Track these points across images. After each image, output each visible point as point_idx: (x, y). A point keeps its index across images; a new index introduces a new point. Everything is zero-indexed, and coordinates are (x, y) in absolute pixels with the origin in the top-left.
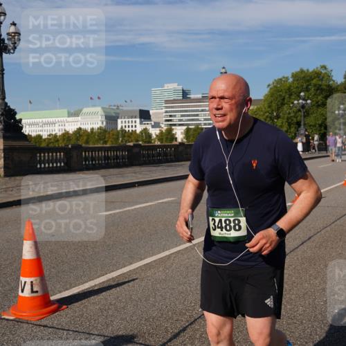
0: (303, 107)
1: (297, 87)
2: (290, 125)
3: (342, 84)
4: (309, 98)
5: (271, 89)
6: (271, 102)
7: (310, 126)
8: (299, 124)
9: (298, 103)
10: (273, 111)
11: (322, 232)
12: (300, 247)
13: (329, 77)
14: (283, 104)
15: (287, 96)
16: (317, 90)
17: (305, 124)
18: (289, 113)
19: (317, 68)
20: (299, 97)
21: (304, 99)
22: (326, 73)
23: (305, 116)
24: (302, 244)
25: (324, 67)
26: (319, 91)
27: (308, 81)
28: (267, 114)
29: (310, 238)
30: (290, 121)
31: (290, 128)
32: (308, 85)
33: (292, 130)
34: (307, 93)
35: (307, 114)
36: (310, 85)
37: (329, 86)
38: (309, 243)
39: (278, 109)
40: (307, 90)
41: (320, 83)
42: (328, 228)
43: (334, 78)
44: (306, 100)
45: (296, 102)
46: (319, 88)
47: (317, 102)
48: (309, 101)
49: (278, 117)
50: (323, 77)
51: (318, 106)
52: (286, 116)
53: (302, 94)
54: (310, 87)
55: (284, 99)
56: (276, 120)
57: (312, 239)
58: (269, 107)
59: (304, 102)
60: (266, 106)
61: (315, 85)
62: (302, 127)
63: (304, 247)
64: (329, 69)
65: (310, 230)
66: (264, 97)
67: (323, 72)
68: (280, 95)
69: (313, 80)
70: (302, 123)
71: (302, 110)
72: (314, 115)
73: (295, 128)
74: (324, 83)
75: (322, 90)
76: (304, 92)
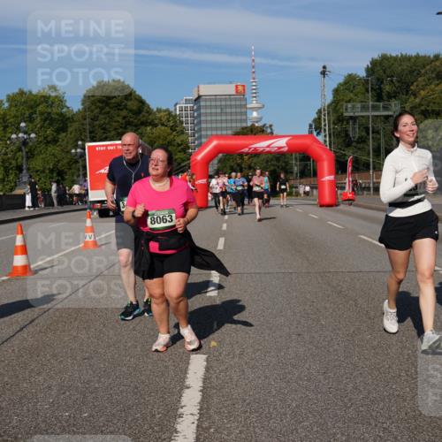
0: (25, 143)
1: (15, 116)
2: (6, 170)
3: (79, 112)
4: (32, 132)
7: (37, 171)
8: (20, 169)
9: (17, 138)
12: (18, 335)
13: (60, 101)
16: (45, 120)
17: (28, 169)
18: (6, 154)
19: (44, 89)
20: (18, 130)
21: (25, 133)
22: (56, 97)
23: (28, 158)
24: (21, 329)
25: (53, 88)
26: (48, 122)
27: (32, 107)
29: (33, 321)
30: (7, 164)
31: (7, 175)
32: (32, 113)
33: (11, 178)
34: (30, 125)
35: (31, 155)
36: (35, 112)
37: (61, 115)
38: (30, 328)
40: (30, 120)
41: (49, 110)
43: (68, 104)
44: (29, 135)
45: (14, 136)
46: (48, 119)
47: (45, 138)
48: (33, 135)
50: (53, 103)
51: (48, 142)
53: (23, 125)
54: (34, 116)
57: (36, 321)
59: (25, 136)
61: (42, 114)
62: (25, 171)
63: (25, 334)
64: (61, 91)
67: (53, 94)
69: (38, 105)
70: (24, 166)
71: (23, 148)
72: (41, 156)
73: (16, 175)
74: (54, 110)
75: (52, 121)
76: (25, 122)
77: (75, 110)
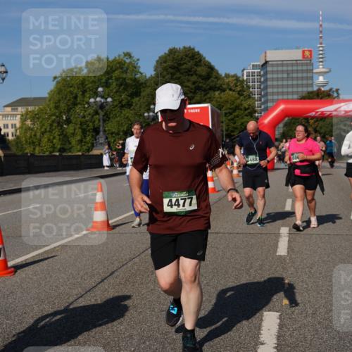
0: (102, 106)
1: (93, 82)
2: (84, 132)
3: (151, 78)
4: (109, 96)
5: (58, 83)
6: (59, 101)
7: (112, 133)
8: (96, 131)
9: (95, 102)
10: (61, 113)
11: (129, 265)
12: (99, 286)
13: (134, 68)
14: (75, 104)
15: (81, 93)
16: (121, 85)
17: (105, 131)
18: (84, 117)
19: (119, 56)
20: (96, 94)
21: (102, 97)
22: (130, 63)
23: (104, 121)
24: (103, 281)
25: (128, 55)
26: (123, 87)
28: (54, 117)
29: (113, 273)
30: (85, 127)
31: (85, 137)
32: (108, 79)
33: (88, 139)
34: (107, 90)
35: (107, 118)
36: (111, 78)
37: (135, 80)
38: (111, 280)
39: (69, 110)
40: (107, 85)
41: (124, 76)
42: (137, 260)
43: (141, 70)
44: (106, 99)
45: (92, 100)
46: (123, 84)
47: (120, 102)
48: (109, 100)
49: (68, 121)
50: (127, 69)
51: (122, 106)
52: (79, 120)
53: (100, 89)
54: (110, 81)
55: (76, 97)
56: (65, 126)
57: (116, 273)
58: (57, 107)
59: (103, 100)
60: (52, 105)
61: (117, 79)
62: (101, 133)
63: (105, 285)
64: (135, 58)
65: (112, 264)
66: (49, 94)
67: (128, 61)
68: (71, 93)
69: (114, 71)
70: (101, 129)
71: (100, 111)
72: (116, 119)
73: (92, 136)
74: (129, 75)
75: (127, 85)
76: (102, 87)
77: (148, 76)
